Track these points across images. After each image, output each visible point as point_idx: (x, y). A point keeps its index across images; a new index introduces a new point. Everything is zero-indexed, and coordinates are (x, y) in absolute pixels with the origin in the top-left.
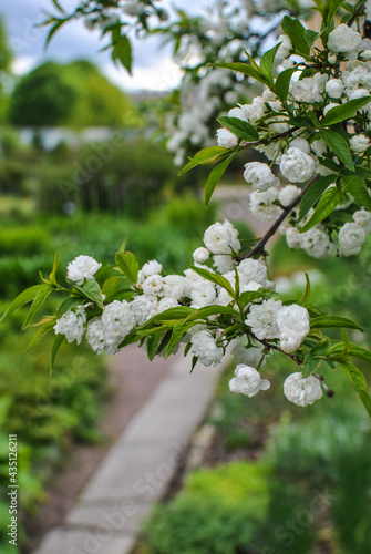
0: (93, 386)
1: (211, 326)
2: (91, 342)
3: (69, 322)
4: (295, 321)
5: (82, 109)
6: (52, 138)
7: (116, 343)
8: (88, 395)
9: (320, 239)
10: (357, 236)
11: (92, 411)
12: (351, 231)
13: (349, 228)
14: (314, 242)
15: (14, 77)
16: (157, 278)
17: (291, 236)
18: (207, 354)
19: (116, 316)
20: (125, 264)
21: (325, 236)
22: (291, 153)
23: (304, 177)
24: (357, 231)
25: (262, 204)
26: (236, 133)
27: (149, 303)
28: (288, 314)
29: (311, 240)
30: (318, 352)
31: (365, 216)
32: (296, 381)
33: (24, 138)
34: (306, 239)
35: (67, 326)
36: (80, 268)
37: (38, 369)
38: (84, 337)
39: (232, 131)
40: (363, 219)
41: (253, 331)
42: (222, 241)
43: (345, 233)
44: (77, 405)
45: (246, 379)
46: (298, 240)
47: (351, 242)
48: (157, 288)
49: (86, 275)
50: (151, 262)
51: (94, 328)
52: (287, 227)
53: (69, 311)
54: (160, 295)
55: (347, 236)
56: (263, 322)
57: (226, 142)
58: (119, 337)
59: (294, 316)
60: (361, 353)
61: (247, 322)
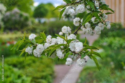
0: (51, 75)
1: (62, 49)
2: (34, 54)
3: (28, 49)
4: (79, 46)
5: (49, 14)
6: (43, 20)
7: (40, 54)
8: (50, 77)
9: (91, 30)
10: (99, 29)
11: (51, 80)
12: (98, 28)
13: (97, 27)
14: (89, 31)
15: (34, 7)
16: (50, 39)
17: (84, 30)
18: (60, 55)
19: (40, 47)
20: (42, 36)
21: (92, 30)
22: (79, 6)
23: (82, 11)
24: (99, 28)
25: (76, 22)
26: (66, 2)
27: (48, 45)
28: (78, 44)
29: (88, 31)
30: (86, 54)
31: (101, 24)
32: (80, 60)
33: (36, 21)
34: (87, 30)
35: (28, 50)
36: (31, 37)
37: (38, 71)
38: (32, 53)
39: (65, 2)
40: (100, 25)
41: (71, 49)
42: (66, 30)
43: (96, 28)
44: (47, 79)
45: (69, 61)
46: (85, 31)
47: (98, 31)
48: (50, 41)
49: (33, 38)
50: (49, 35)
51: (34, 51)
52: (83, 28)
53: (28, 47)
54: (51, 43)
55: (97, 29)
56: (73, 47)
57: (64, 4)
58: (40, 53)
59: (79, 44)
60: (96, 53)
61: (69, 47)
